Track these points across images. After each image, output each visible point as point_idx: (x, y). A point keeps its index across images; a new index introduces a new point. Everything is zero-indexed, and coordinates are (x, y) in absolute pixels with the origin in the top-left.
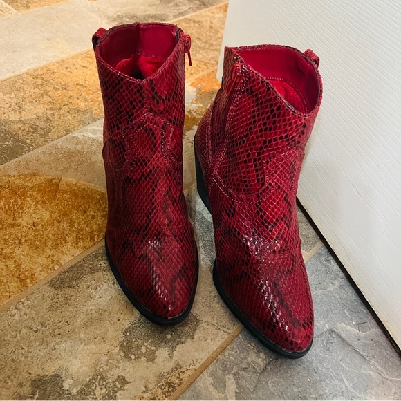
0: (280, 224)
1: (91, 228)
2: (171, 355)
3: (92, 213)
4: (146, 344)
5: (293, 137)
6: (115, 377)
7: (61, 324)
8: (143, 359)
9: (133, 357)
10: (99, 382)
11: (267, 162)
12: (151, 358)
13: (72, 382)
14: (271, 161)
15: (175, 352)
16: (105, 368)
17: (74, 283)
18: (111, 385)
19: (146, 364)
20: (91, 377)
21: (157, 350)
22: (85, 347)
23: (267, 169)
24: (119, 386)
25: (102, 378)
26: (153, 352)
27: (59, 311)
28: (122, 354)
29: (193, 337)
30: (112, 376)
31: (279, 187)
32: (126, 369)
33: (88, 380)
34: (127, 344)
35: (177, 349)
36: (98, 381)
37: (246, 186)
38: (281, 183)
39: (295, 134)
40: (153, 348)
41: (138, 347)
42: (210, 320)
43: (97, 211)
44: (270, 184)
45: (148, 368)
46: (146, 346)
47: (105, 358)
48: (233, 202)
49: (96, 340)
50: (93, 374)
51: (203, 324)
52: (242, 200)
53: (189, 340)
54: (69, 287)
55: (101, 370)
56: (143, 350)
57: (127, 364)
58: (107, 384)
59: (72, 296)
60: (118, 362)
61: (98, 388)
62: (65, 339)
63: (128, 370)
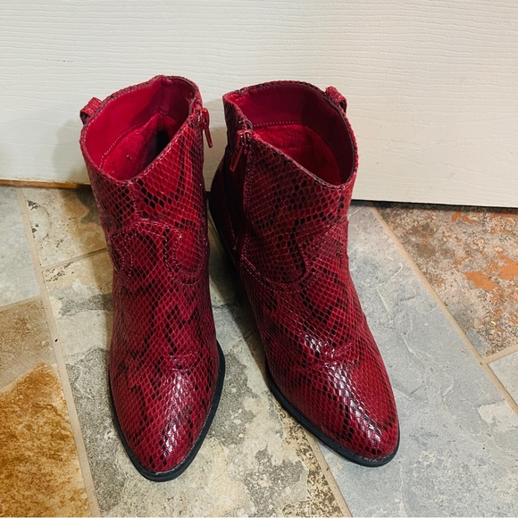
0: (336, 310)
1: (45, 434)
2: (255, 396)
3: (20, 427)
4: (232, 417)
5: (331, 214)
6: (255, 460)
7: (168, 508)
8: (247, 425)
9: (241, 435)
10: (254, 480)
11: (304, 246)
12: (249, 417)
13: (242, 510)
14: (308, 244)
15: (253, 391)
16: (241, 469)
17: (119, 478)
18: (262, 467)
19: (254, 424)
20: (246, 487)
21: (243, 408)
22: (209, 486)
23: (305, 253)
24: (266, 460)
25: (251, 475)
26: (245, 413)
27: (150, 506)
28: (233, 446)
29: (245, 367)
30: (252, 464)
31: (325, 271)
32: (251, 446)
33: (247, 491)
34: (224, 437)
35: (251, 387)
36: (252, 481)
37: (285, 274)
38: (327, 265)
39: (332, 211)
40: (240, 411)
41: (233, 427)
42: (234, 343)
43: (21, 420)
44: (313, 270)
45: (259, 424)
46: (235, 418)
47: (231, 466)
48: (272, 293)
49: (206, 470)
50: (242, 484)
51: (235, 351)
52: (283, 290)
53: (246, 372)
54: (122, 485)
55: (242, 474)
56: (238, 422)
57: (246, 443)
58: (259, 472)
59: (135, 485)
60: (241, 453)
61: (260, 482)
62: (189, 507)
63: (253, 445)
